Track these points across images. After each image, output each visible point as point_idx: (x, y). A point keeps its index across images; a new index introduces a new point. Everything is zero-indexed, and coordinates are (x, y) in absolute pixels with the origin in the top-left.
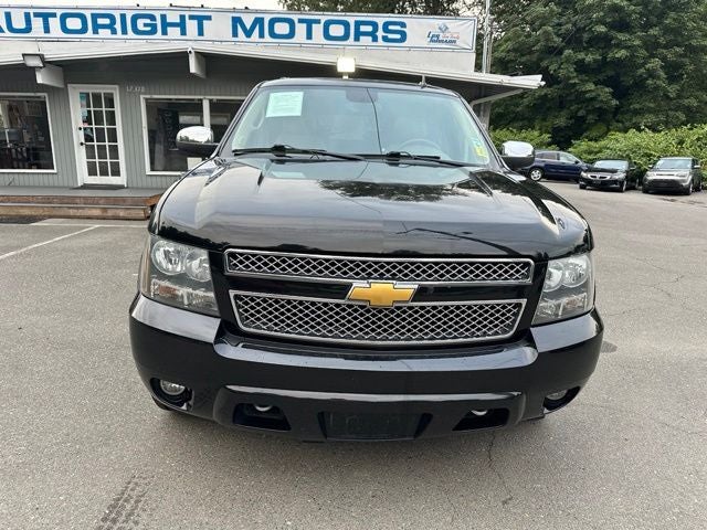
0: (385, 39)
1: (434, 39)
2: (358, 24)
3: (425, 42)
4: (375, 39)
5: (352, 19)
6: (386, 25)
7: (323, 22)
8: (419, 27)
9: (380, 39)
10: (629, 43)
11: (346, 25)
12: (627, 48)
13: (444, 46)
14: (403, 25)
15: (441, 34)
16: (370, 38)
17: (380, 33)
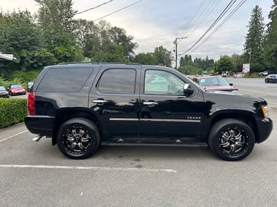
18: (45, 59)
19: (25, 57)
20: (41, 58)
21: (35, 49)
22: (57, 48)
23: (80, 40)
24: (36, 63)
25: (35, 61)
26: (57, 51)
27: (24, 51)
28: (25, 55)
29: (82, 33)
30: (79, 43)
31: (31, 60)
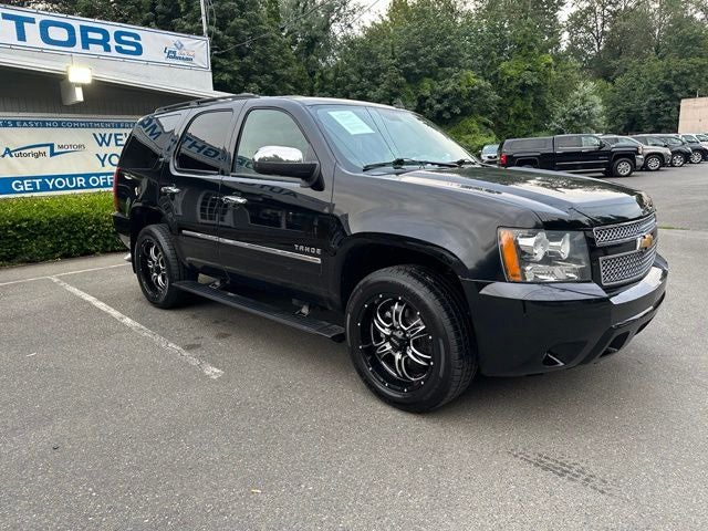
0: (119, 50)
1: (171, 55)
2: (84, 30)
3: (163, 58)
4: (108, 49)
5: (77, 22)
6: (118, 35)
7: (38, 21)
8: (155, 41)
9: (113, 49)
10: (229, 68)
11: (70, 29)
12: (229, 72)
13: (181, 62)
14: (137, 37)
15: (178, 51)
16: (102, 48)
17: (112, 43)
18: (469, 98)
19: (427, 98)
20: (459, 95)
21: (449, 75)
22: (503, 65)
23: (590, 30)
24: (448, 109)
25: (446, 104)
26: (504, 74)
27: (426, 83)
28: (427, 93)
29: (599, 9)
30: (587, 41)
31: (439, 102)
